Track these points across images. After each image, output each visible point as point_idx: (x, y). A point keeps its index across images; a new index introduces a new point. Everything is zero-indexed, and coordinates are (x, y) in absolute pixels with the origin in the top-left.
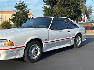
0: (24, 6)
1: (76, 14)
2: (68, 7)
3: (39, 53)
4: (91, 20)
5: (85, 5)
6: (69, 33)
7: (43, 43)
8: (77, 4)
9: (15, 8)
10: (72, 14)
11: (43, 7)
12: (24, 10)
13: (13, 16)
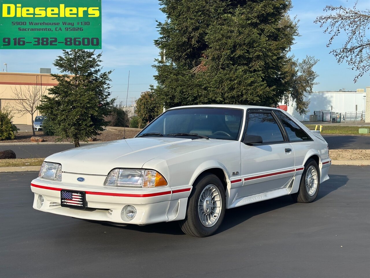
0: (91, 59)
1: (273, 90)
2: (246, 67)
3: (218, 210)
4: (310, 111)
5: (288, 55)
6: (288, 154)
7: (228, 181)
8: (275, 57)
9: (56, 65)
10: (261, 93)
11: (156, 63)
12: (91, 74)
13: (49, 94)
